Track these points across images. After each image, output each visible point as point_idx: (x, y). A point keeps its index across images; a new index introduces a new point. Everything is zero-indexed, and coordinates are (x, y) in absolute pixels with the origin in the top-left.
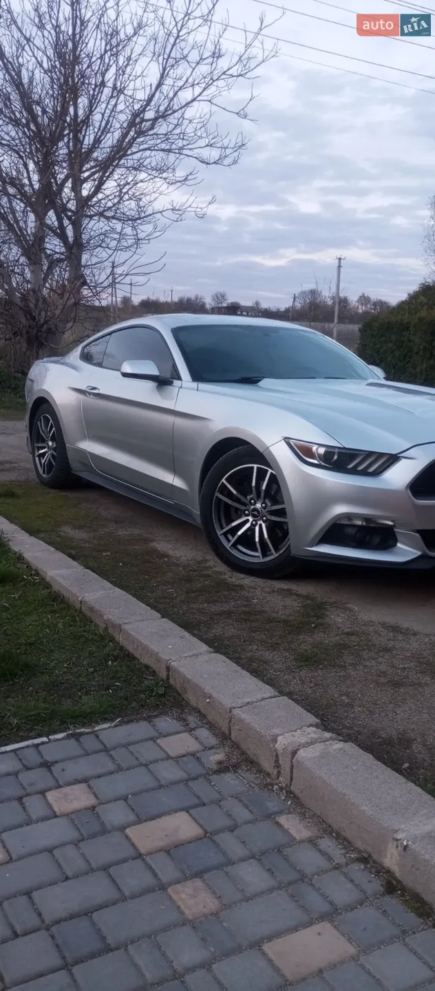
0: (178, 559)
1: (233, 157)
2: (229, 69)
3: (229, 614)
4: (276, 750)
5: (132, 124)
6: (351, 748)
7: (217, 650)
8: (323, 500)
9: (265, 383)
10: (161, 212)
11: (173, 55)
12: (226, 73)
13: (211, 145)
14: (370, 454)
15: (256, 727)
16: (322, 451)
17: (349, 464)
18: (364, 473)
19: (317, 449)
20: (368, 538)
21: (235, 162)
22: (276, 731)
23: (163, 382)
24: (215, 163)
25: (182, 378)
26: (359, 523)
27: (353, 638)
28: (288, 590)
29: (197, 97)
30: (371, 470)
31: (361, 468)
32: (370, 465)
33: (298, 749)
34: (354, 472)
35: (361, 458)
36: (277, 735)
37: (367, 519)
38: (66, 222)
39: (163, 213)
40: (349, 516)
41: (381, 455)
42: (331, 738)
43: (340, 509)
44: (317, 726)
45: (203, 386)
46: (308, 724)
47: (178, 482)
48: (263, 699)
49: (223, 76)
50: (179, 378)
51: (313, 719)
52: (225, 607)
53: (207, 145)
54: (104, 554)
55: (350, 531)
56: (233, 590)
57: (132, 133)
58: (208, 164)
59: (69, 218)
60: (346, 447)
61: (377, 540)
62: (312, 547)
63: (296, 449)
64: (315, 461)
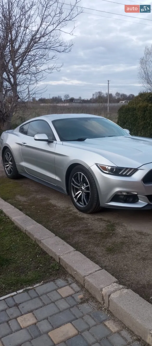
0: (59, 207)
1: (69, 49)
2: (66, 18)
3: (80, 231)
4: (102, 294)
5: (32, 40)
6: (130, 291)
7: (77, 250)
8: (111, 186)
9: (87, 140)
11: (45, 14)
13: (61, 46)
14: (127, 168)
15: (94, 284)
16: (109, 168)
17: (120, 172)
18: (125, 176)
20: (128, 199)
21: (70, 51)
22: (102, 286)
23: (50, 142)
24: (63, 52)
25: (57, 140)
26: (125, 194)
27: (126, 239)
28: (101, 219)
29: (55, 28)
30: (128, 174)
31: (124, 174)
32: (127, 173)
33: (111, 294)
34: (122, 175)
35: (124, 170)
36: (102, 288)
37: (127, 192)
38: (10, 76)
39: (45, 70)
40: (121, 192)
41: (131, 169)
42: (123, 288)
43: (117, 189)
44: (117, 282)
45: (65, 143)
46: (113, 282)
47: (57, 178)
48: (96, 271)
50: (56, 140)
51: (115, 279)
52: (78, 228)
53: (59, 46)
54: (32, 207)
55: (122, 197)
56: (81, 220)
57: (32, 43)
58: (60, 52)
59: (12, 75)
60: (118, 166)
61: (131, 200)
62: (108, 203)
63: (100, 168)
64: (107, 172)
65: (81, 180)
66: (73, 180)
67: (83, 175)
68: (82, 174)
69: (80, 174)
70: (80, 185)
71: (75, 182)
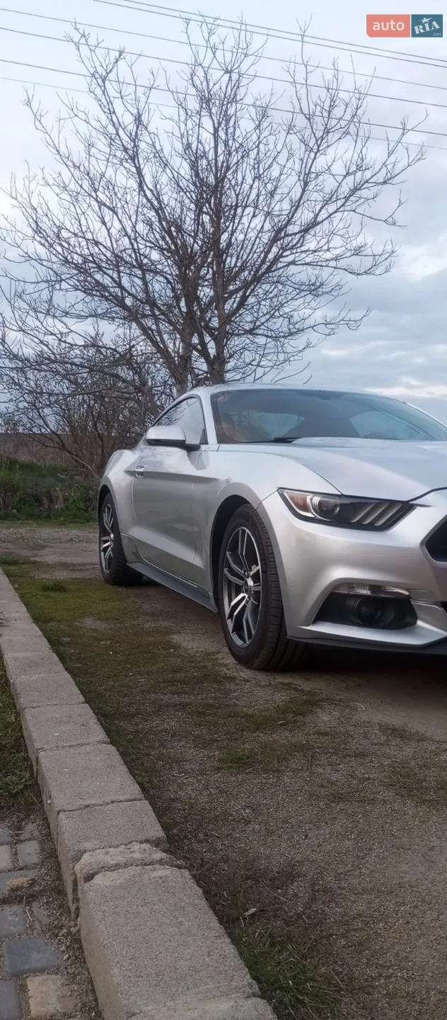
0: (187, 651)
1: (384, 267)
2: (371, 177)
3: (183, 706)
5: (274, 240)
6: (180, 881)
7: (113, 743)
8: (318, 563)
10: (312, 327)
11: (313, 170)
12: (370, 181)
13: (357, 254)
14: (380, 502)
15: (67, 836)
16: (317, 500)
17: (355, 516)
18: (371, 527)
19: (311, 499)
20: (379, 614)
21: (387, 271)
22: (88, 845)
23: (191, 448)
24: (366, 273)
25: (209, 441)
26: (366, 592)
28: (290, 684)
29: (341, 207)
30: (380, 523)
31: (369, 520)
32: (380, 516)
33: (97, 873)
34: (359, 526)
35: (371, 507)
36: (85, 851)
37: (375, 587)
38: (207, 338)
39: (315, 328)
40: (349, 583)
41: (391, 503)
42: (161, 862)
43: (339, 573)
44: (156, 843)
46: (144, 838)
47: (197, 561)
48: (113, 802)
49: (366, 185)
50: (206, 443)
51: (157, 832)
53: (354, 255)
55: (354, 604)
56: (219, 682)
57: (275, 250)
58: (358, 274)
59: (212, 335)
60: (344, 493)
61: (390, 616)
62: (308, 625)
63: (291, 502)
64: (309, 515)
65: (244, 553)
66: (228, 556)
67: (248, 534)
68: (247, 531)
69: (244, 532)
70: (245, 571)
71: (233, 566)
